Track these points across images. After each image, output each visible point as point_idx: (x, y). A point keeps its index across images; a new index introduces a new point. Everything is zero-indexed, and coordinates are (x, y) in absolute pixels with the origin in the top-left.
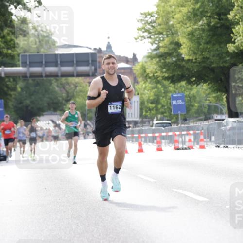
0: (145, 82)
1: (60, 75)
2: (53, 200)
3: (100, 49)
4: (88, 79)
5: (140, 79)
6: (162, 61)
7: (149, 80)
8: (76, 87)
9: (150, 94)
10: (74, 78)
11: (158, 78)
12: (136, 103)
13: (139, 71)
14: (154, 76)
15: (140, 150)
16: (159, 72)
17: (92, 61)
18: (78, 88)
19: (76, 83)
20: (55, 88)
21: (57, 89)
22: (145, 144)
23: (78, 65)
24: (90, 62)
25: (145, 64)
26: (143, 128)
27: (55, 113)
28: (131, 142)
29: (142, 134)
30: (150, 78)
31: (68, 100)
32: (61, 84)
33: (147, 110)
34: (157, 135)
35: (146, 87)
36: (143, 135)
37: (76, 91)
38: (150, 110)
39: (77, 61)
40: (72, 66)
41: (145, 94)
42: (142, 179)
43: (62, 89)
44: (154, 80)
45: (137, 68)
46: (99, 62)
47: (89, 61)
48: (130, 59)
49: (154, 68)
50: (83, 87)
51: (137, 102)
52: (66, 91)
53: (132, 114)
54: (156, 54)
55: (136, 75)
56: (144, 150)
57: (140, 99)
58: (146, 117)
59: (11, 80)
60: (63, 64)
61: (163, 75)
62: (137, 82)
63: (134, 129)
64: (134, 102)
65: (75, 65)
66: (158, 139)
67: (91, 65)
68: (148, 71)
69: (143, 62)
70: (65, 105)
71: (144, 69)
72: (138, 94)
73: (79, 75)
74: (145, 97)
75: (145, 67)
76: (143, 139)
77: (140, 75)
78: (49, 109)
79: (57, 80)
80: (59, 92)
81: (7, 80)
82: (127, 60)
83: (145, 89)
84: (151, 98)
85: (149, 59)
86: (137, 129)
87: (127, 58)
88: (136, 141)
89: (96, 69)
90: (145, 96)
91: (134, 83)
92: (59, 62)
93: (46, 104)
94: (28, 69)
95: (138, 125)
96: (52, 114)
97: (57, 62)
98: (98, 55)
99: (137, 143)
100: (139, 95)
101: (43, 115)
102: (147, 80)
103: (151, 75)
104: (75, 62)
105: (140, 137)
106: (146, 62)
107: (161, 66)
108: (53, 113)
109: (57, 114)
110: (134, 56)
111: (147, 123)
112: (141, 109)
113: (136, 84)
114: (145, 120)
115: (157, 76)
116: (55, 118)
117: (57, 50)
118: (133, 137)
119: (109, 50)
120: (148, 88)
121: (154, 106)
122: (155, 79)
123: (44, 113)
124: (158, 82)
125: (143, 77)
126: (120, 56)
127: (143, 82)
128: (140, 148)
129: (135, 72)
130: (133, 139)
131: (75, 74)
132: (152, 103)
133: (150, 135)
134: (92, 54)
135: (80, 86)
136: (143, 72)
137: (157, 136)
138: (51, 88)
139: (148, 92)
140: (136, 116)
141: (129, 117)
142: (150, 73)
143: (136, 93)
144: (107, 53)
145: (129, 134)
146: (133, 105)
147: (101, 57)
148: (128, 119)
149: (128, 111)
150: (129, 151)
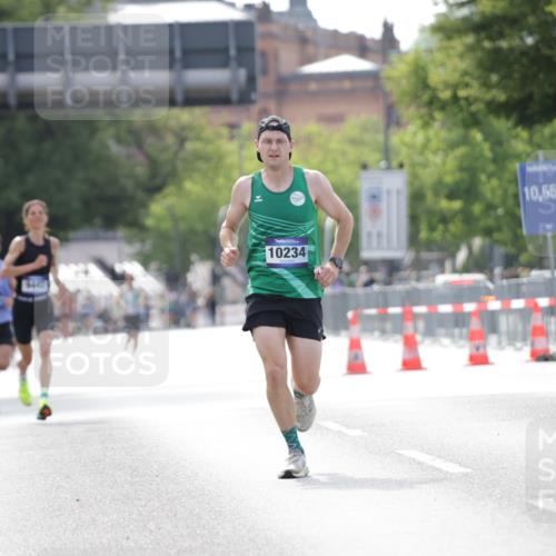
0: (426, 125)
2: (104, 540)
3: (266, 7)
4: (224, 115)
5: (409, 112)
6: (487, 44)
7: (438, 115)
8: (182, 141)
9: (444, 163)
10: (176, 111)
11: (470, 104)
12: (394, 196)
13: (404, 82)
14: (455, 98)
15: (412, 364)
16: (475, 84)
17: (240, 49)
18: (189, 146)
19: (183, 128)
20: (107, 147)
21: (115, 149)
22: (428, 341)
23: (187, 65)
24: (233, 52)
25: (427, 59)
26: (422, 286)
27: (110, 234)
28: (377, 333)
29: (417, 304)
30: (443, 107)
31: (154, 188)
32: (130, 132)
33: (435, 220)
34: (469, 307)
35: (428, 140)
36: (420, 309)
37: (182, 155)
38: (444, 219)
39: (185, 52)
41: (425, 165)
43: (133, 150)
44: (460, 116)
45: (398, 71)
46: (264, 54)
47: (226, 50)
48: (373, 40)
49: (455, 70)
50: (208, 141)
51: (398, 192)
52: (148, 156)
53: (379, 235)
54: (465, 20)
55: (394, 98)
56: (424, 364)
57: (411, 184)
58: (430, 244)
61: (488, 96)
62: (399, 124)
63: (388, 289)
64: (389, 192)
65: (178, 66)
66: (475, 324)
67: (233, 64)
68: (437, 76)
69: (416, 51)
70: (145, 205)
71: (420, 74)
72: (401, 166)
73: (194, 99)
74: (428, 177)
75: (423, 69)
76: (421, 325)
77: (407, 99)
78: (87, 220)
82: (360, 46)
83: (425, 146)
84: (449, 179)
85: (440, 36)
86: (399, 287)
87: (361, 39)
88: (397, 330)
89: (251, 79)
90: (428, 171)
91: (388, 126)
93: (76, 204)
94: (13, 80)
95: (403, 274)
96: (96, 238)
98: (260, 29)
99: (399, 338)
100: (406, 170)
102: (432, 118)
103: (445, 95)
104: (178, 54)
105: (408, 316)
106: (430, 51)
107: (480, 65)
108: (101, 233)
109: (114, 239)
110: (388, 29)
111: (434, 267)
112: (414, 219)
113: (393, 129)
114: (425, 255)
115: (467, 99)
116: (108, 250)
117: (116, 11)
118: (384, 317)
119: (299, 9)
120: (434, 144)
121: (457, 205)
123: (72, 235)
124: (474, 121)
125: (419, 107)
126: (335, 33)
127: (419, 122)
128: (409, 356)
129: (389, 86)
130: (383, 325)
131: (179, 97)
132: (451, 196)
133: (446, 308)
134: (238, 25)
135: (198, 138)
137: (470, 314)
138: (94, 145)
139: (438, 159)
140: (394, 243)
141: (370, 248)
142: (441, 87)
143: (395, 163)
144: (292, 21)
145: (369, 307)
146: (383, 205)
147: (270, 36)
148: (366, 254)
149: (367, 225)
150: (369, 367)
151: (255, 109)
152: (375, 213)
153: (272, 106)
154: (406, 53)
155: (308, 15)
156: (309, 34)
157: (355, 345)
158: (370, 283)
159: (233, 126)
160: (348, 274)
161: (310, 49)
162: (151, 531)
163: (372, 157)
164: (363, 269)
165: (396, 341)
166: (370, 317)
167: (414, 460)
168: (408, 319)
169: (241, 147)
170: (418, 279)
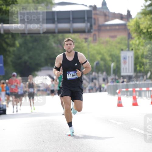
1: (56, 31)
3: (95, 6)
4: (84, 36)
5: (134, 35)
7: (142, 36)
12: (130, 58)
13: (133, 27)
14: (147, 31)
15: (135, 104)
17: (88, 18)
22: (139, 98)
23: (74, 22)
24: (86, 19)
25: (140, 20)
28: (125, 96)
29: (137, 88)
30: (144, 33)
32: (58, 40)
33: (141, 65)
35: (140, 43)
36: (137, 89)
38: (143, 65)
39: (73, 18)
40: (69, 22)
41: (139, 50)
42: (137, 132)
43: (59, 45)
44: (148, 36)
45: (131, 24)
46: (95, 19)
47: (84, 18)
48: (125, 15)
49: (147, 24)
50: (79, 43)
51: (131, 57)
53: (126, 69)
55: (130, 31)
56: (138, 104)
57: (135, 55)
58: (140, 71)
59: (10, 36)
60: (60, 21)
62: (132, 38)
63: (129, 83)
64: (129, 57)
65: (71, 22)
67: (86, 22)
68: (142, 27)
69: (136, 18)
71: (138, 25)
72: (132, 50)
73: (75, 32)
74: (140, 53)
75: (138, 23)
76: (138, 93)
77: (134, 31)
78: (46, 64)
79: (54, 37)
80: (56, 48)
81: (6, 36)
82: (121, 17)
85: (144, 15)
86: (131, 83)
87: (121, 15)
88: (131, 95)
89: (91, 26)
92: (56, 19)
93: (43, 60)
95: (133, 79)
96: (49, 69)
97: (54, 19)
98: (93, 12)
100: (133, 52)
101: (41, 70)
102: (140, 36)
103: (145, 31)
104: (71, 19)
105: (134, 91)
106: (140, 18)
108: (50, 68)
110: (129, 12)
111: (141, 78)
112: (135, 64)
113: (130, 39)
114: (139, 74)
115: (151, 31)
117: (54, 7)
118: (127, 91)
119: (104, 7)
120: (141, 44)
122: (148, 34)
123: (42, 68)
125: (137, 33)
126: (114, 13)
127: (137, 37)
128: (134, 102)
129: (129, 28)
130: (127, 93)
131: (71, 31)
134: (88, 11)
136: (137, 28)
137: (151, 91)
138: (48, 44)
139: (143, 48)
140: (130, 71)
141: (124, 72)
142: (144, 29)
143: (131, 49)
144: (102, 10)
145: (123, 88)
146: (127, 60)
147: (96, 14)
148: (122, 74)
149: (123, 66)
150: (123, 105)
151: (92, 34)
152: (125, 63)
153: (97, 33)
154: (134, 19)
155: (107, 8)
156: (107, 14)
157: (119, 99)
158: (123, 82)
159: (86, 39)
160: (117, 80)
161: (107, 18)
162: (64, 150)
163: (124, 47)
164: (121, 78)
165: (131, 98)
166: (124, 91)
167: (136, 131)
168: (134, 92)
169: (89, 45)
170: (137, 81)
